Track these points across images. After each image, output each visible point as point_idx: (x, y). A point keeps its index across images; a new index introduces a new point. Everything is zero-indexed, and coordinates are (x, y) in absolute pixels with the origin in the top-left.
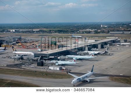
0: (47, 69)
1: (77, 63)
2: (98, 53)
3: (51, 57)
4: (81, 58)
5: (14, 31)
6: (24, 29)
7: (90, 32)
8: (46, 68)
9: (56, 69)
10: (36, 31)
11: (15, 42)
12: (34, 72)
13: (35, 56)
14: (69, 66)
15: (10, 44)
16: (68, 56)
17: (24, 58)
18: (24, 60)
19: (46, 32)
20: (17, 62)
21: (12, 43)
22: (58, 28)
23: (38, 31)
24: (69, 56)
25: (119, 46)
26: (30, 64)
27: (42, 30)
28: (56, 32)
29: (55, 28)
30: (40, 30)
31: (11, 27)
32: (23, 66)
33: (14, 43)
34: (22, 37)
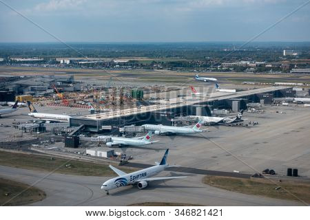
0: (82, 154)
1: (152, 144)
2: (220, 122)
3: (104, 127)
4: (173, 132)
5: (68, 62)
6: (97, 57)
7: (243, 69)
8: (79, 153)
9: (101, 154)
10: (119, 64)
11: (52, 91)
12: (49, 160)
13: (71, 125)
14: (134, 150)
15: (38, 94)
16: (145, 125)
17: (47, 129)
18: (46, 132)
19: (142, 65)
20: (27, 137)
21: (44, 93)
22: (177, 56)
23: (124, 64)
24: (147, 126)
25: (287, 104)
26: (52, 143)
27: (134, 61)
28: (164, 66)
29: (170, 56)
30: (130, 61)
31: (68, 53)
32: (34, 145)
33: (48, 91)
34: (77, 78)
